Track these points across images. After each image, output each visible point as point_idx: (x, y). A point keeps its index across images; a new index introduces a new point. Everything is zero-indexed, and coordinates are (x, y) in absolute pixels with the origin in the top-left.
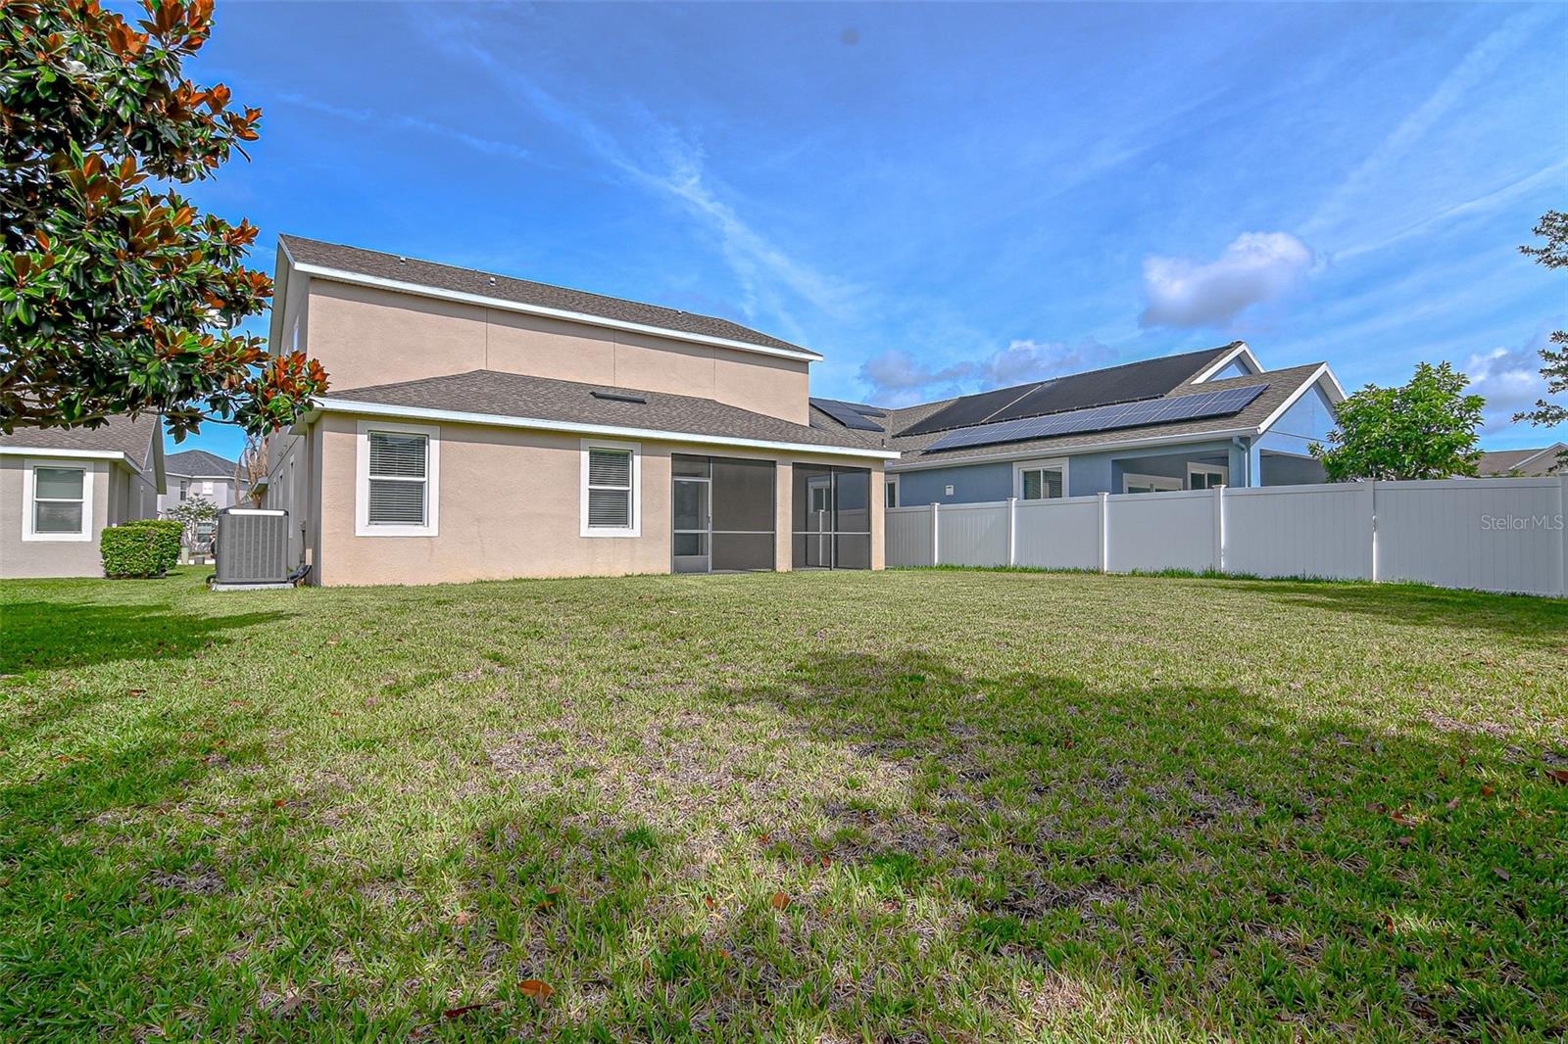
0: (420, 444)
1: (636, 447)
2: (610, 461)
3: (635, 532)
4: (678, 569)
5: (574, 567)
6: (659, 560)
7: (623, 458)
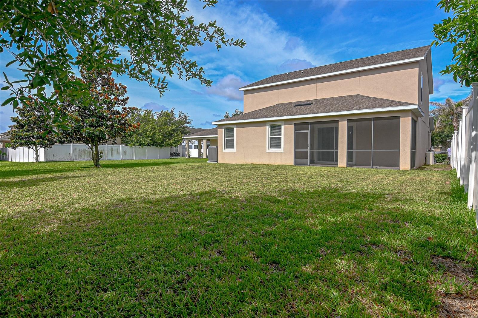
0: (233, 129)
1: (282, 123)
2: (275, 128)
3: (282, 150)
4: (296, 163)
5: (265, 161)
6: (290, 161)
7: (279, 127)
